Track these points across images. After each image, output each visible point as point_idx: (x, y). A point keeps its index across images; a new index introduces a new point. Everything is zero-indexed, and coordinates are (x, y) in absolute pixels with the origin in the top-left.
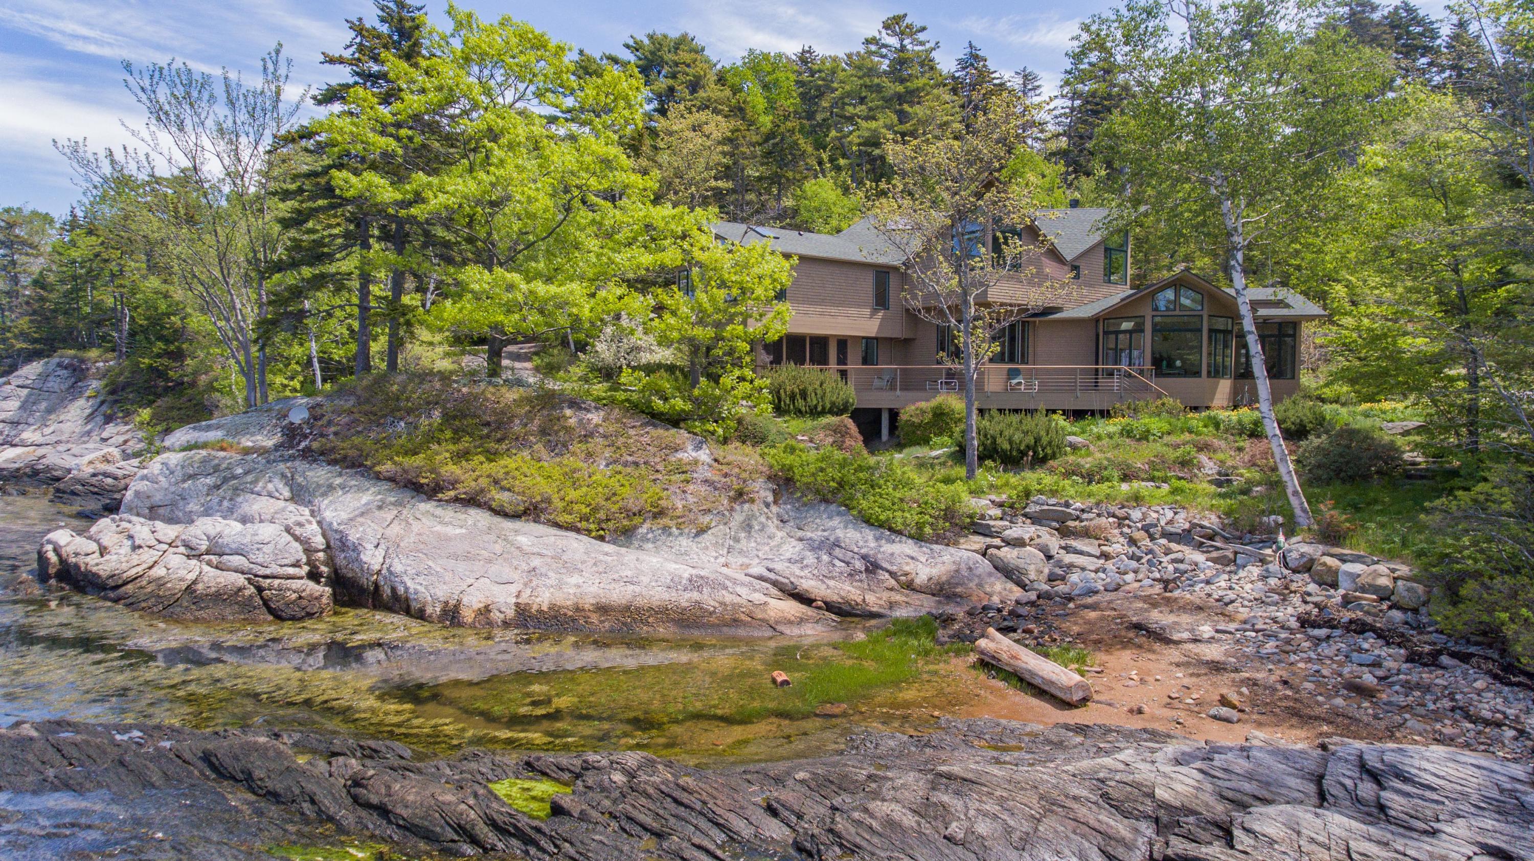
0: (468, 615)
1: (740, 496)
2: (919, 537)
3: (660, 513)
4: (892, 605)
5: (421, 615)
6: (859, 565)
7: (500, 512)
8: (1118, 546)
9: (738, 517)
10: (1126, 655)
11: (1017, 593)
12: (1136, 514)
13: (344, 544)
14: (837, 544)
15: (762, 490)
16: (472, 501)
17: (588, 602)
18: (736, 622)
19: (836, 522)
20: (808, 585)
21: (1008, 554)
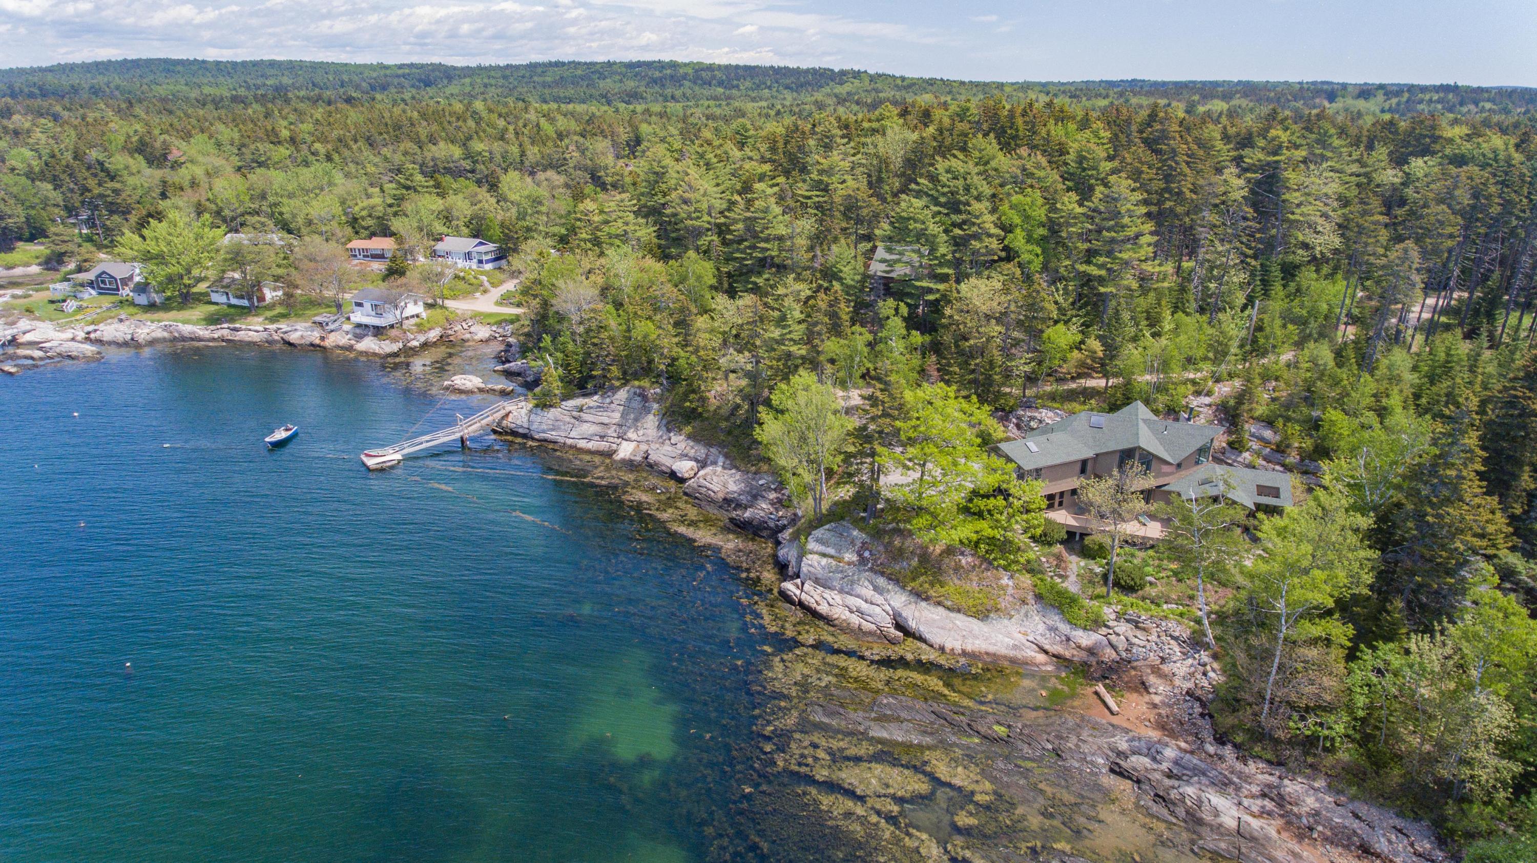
0: (948, 651)
1: (1024, 602)
2: (1085, 629)
3: (997, 610)
4: (1073, 656)
5: (932, 646)
6: (1064, 638)
7: (948, 609)
8: (1153, 637)
9: (1023, 611)
10: (1135, 695)
11: (1114, 655)
12: (1164, 624)
13: (900, 615)
14: (1056, 629)
15: (1030, 598)
16: (939, 604)
17: (983, 651)
18: (1027, 664)
19: (1056, 618)
20: (1047, 647)
21: (1113, 638)
